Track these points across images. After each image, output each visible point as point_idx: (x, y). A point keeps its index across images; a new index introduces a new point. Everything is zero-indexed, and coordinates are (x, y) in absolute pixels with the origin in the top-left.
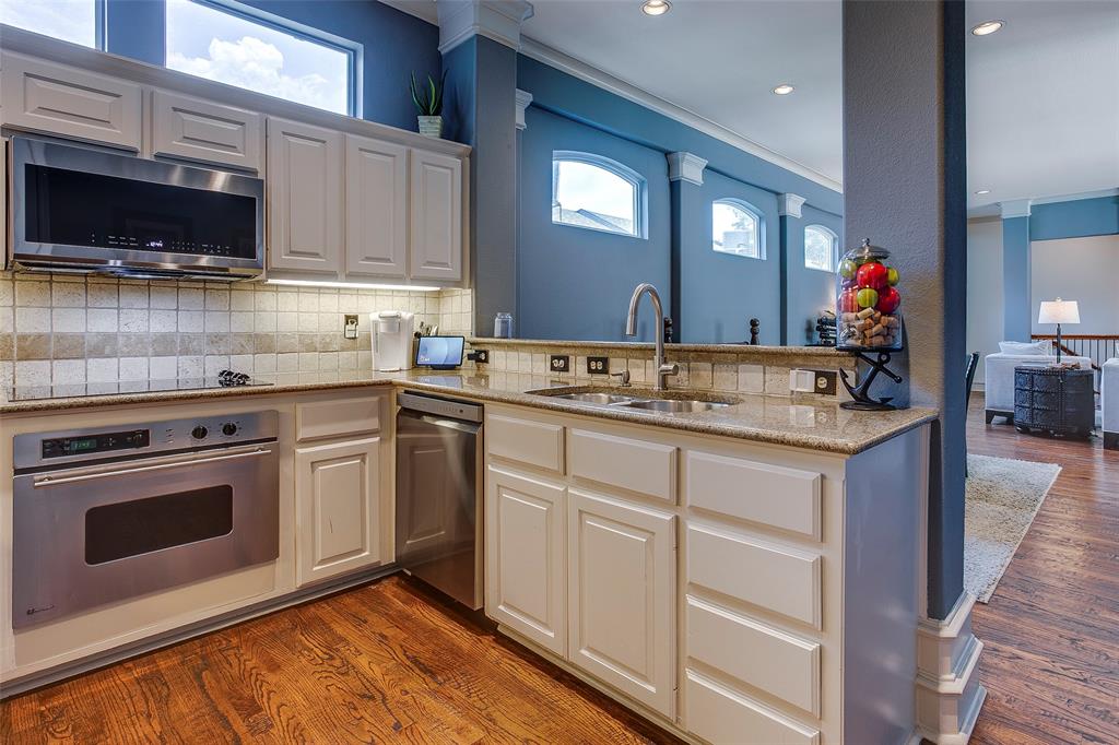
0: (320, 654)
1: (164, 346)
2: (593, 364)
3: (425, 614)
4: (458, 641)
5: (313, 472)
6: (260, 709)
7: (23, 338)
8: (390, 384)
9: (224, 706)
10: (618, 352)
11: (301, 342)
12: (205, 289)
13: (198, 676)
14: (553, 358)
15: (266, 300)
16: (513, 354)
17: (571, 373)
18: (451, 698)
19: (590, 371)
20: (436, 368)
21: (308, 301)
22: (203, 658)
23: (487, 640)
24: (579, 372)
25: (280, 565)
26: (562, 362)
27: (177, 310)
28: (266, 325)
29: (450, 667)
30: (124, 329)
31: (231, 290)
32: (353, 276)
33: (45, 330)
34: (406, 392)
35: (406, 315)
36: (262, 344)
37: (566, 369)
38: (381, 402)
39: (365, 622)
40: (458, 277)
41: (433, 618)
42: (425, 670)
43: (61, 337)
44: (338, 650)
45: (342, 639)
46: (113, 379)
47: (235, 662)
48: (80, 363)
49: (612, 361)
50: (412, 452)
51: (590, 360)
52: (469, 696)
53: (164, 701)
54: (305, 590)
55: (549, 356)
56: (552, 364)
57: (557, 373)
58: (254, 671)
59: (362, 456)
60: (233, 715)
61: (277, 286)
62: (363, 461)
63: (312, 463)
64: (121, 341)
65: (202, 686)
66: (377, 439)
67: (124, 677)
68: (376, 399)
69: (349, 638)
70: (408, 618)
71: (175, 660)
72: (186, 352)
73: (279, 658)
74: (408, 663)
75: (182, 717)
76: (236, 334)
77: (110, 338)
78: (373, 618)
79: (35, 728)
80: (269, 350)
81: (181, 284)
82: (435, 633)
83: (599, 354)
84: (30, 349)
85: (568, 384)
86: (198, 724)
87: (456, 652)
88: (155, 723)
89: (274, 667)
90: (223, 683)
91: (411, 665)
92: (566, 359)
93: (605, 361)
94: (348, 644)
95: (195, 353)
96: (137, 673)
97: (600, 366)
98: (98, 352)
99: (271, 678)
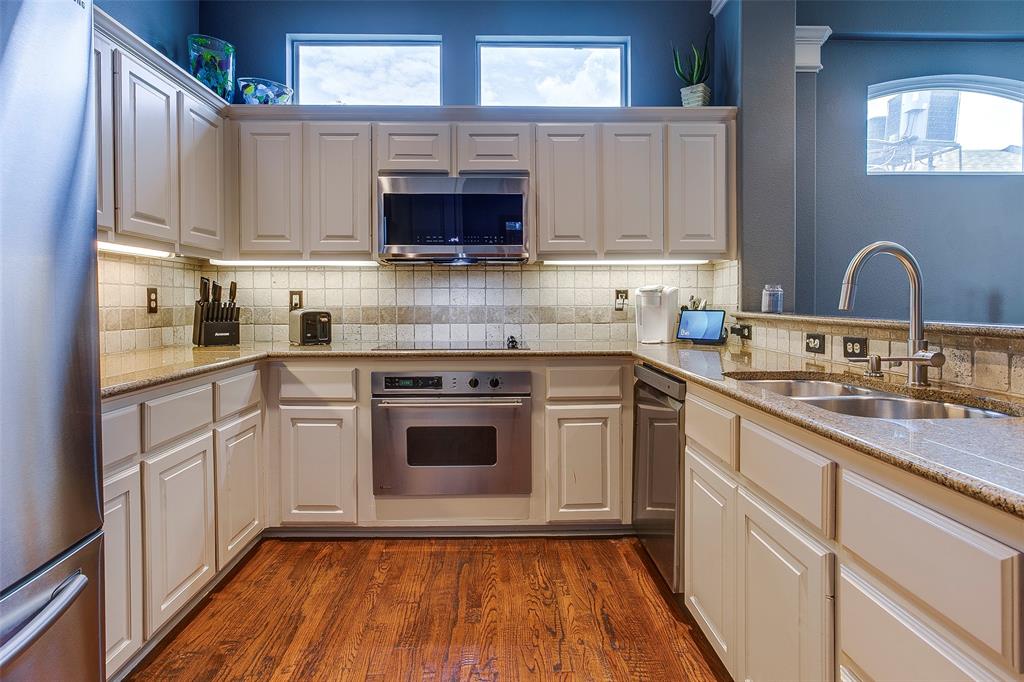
0: (541, 582)
1: (479, 316)
2: (850, 345)
3: (641, 581)
4: (654, 617)
5: (560, 427)
6: (480, 606)
7: (400, 309)
8: (630, 355)
9: (463, 594)
10: (879, 331)
11: (577, 314)
12: (504, 271)
13: (461, 565)
14: (809, 337)
15: (549, 279)
16: (772, 330)
17: (827, 356)
18: (615, 666)
19: (847, 354)
20: (696, 342)
21: (583, 278)
22: (472, 553)
23: (683, 628)
24: (835, 356)
25: (533, 501)
26: (817, 341)
27: (485, 288)
28: (549, 300)
29: (633, 638)
30: (453, 303)
31: (522, 271)
32: (610, 254)
33: (411, 304)
34: (645, 365)
35: (667, 289)
36: (545, 316)
37: (821, 350)
38: (622, 371)
39: (589, 569)
40: (722, 247)
41: (645, 587)
42: (610, 631)
43: (419, 308)
44: (554, 584)
45: (563, 576)
46: (446, 339)
47: (486, 564)
48: (429, 326)
49: (872, 343)
50: (651, 424)
51: (846, 341)
52: (632, 673)
53: (435, 573)
54: (553, 526)
55: (805, 334)
56: (808, 344)
57: (812, 354)
58: (493, 577)
59: (604, 420)
60: (463, 602)
61: (557, 266)
62: (605, 424)
63: (559, 419)
64: (451, 311)
65: (459, 574)
66: (618, 406)
67: (426, 549)
68: (618, 368)
69: (568, 578)
70: (625, 578)
71: (457, 549)
72: (491, 321)
73: (514, 572)
74: (600, 618)
75: (438, 589)
76: (526, 307)
77: (445, 309)
78: (596, 568)
79: (375, 561)
80: (551, 320)
81: (488, 268)
82: (638, 601)
83: (857, 334)
84: (403, 316)
85: (823, 368)
86: (443, 598)
87: (646, 626)
88: (424, 585)
89: (506, 579)
90: (472, 576)
91: (601, 622)
92: (822, 338)
93: (864, 343)
94: (564, 582)
95: (498, 321)
96: (435, 548)
97: (857, 347)
98: (438, 320)
99: (500, 586)
